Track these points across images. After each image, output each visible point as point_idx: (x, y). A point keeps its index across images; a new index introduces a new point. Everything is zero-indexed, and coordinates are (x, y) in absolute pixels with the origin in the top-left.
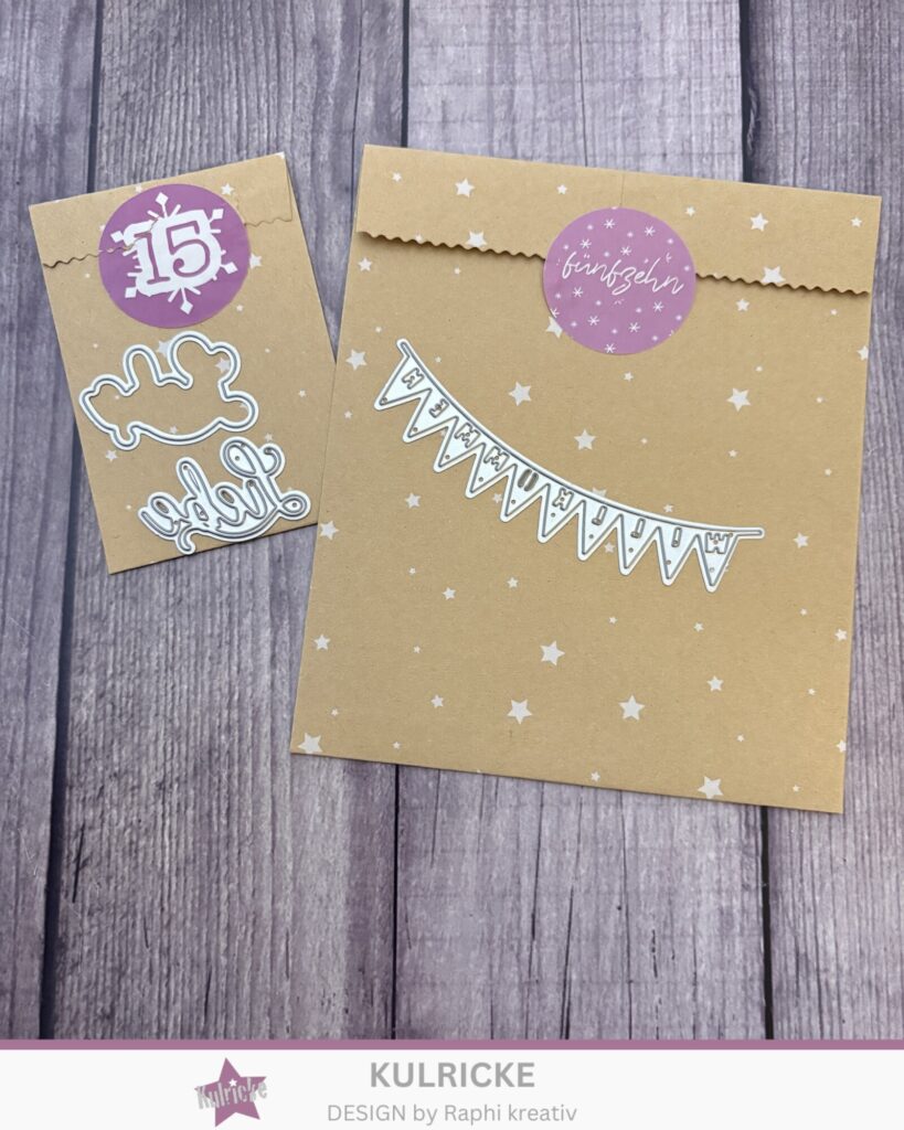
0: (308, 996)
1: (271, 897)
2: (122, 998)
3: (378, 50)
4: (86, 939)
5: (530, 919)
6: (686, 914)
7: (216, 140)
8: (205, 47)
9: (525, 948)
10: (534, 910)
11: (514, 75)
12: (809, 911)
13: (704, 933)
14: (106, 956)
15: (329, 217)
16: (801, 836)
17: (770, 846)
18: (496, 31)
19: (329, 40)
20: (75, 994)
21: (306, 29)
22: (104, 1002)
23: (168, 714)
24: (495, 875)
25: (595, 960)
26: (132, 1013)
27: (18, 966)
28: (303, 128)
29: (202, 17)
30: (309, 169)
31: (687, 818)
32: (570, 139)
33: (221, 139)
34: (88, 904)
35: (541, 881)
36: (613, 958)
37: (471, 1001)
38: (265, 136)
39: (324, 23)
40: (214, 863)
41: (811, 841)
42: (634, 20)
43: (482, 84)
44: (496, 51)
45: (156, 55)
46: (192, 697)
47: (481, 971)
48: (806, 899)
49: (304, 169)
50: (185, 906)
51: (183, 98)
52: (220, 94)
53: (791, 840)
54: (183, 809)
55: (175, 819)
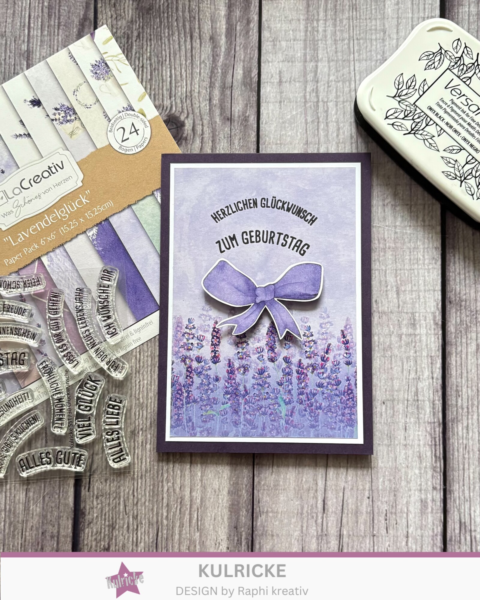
0: (209, 540)
1: (189, 489)
2: (114, 540)
3: (245, 43)
4: (95, 510)
5: (322, 503)
6: (403, 501)
7: (159, 92)
8: (152, 42)
9: (320, 518)
10: (324, 498)
11: (318, 57)
12: (467, 500)
13: (413, 512)
14: (105, 519)
15: (219, 134)
16: (464, 462)
17: (447, 467)
18: (308, 33)
19: (219, 38)
20: (90, 538)
21: (206, 32)
22: (105, 542)
23: (137, 396)
24: (304, 480)
25: (356, 524)
26: (119, 548)
27: (61, 524)
28: (205, 85)
29: (151, 25)
30: (208, 107)
31: (404, 451)
32: (348, 92)
33: (161, 91)
34: (96, 493)
35: (328, 483)
36: (365, 523)
37: (291, 544)
38: (185, 90)
39: (216, 28)
40: (160, 472)
41: (469, 465)
42: (382, 27)
43: (301, 62)
44: (308, 44)
45: (126, 46)
46: (149, 387)
47: (297, 529)
48: (466, 495)
49: (205, 108)
50: (145, 495)
51: (141, 69)
52: (160, 67)
53: (458, 464)
54: (144, 445)
55: (140, 450)
